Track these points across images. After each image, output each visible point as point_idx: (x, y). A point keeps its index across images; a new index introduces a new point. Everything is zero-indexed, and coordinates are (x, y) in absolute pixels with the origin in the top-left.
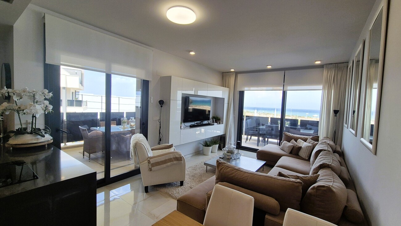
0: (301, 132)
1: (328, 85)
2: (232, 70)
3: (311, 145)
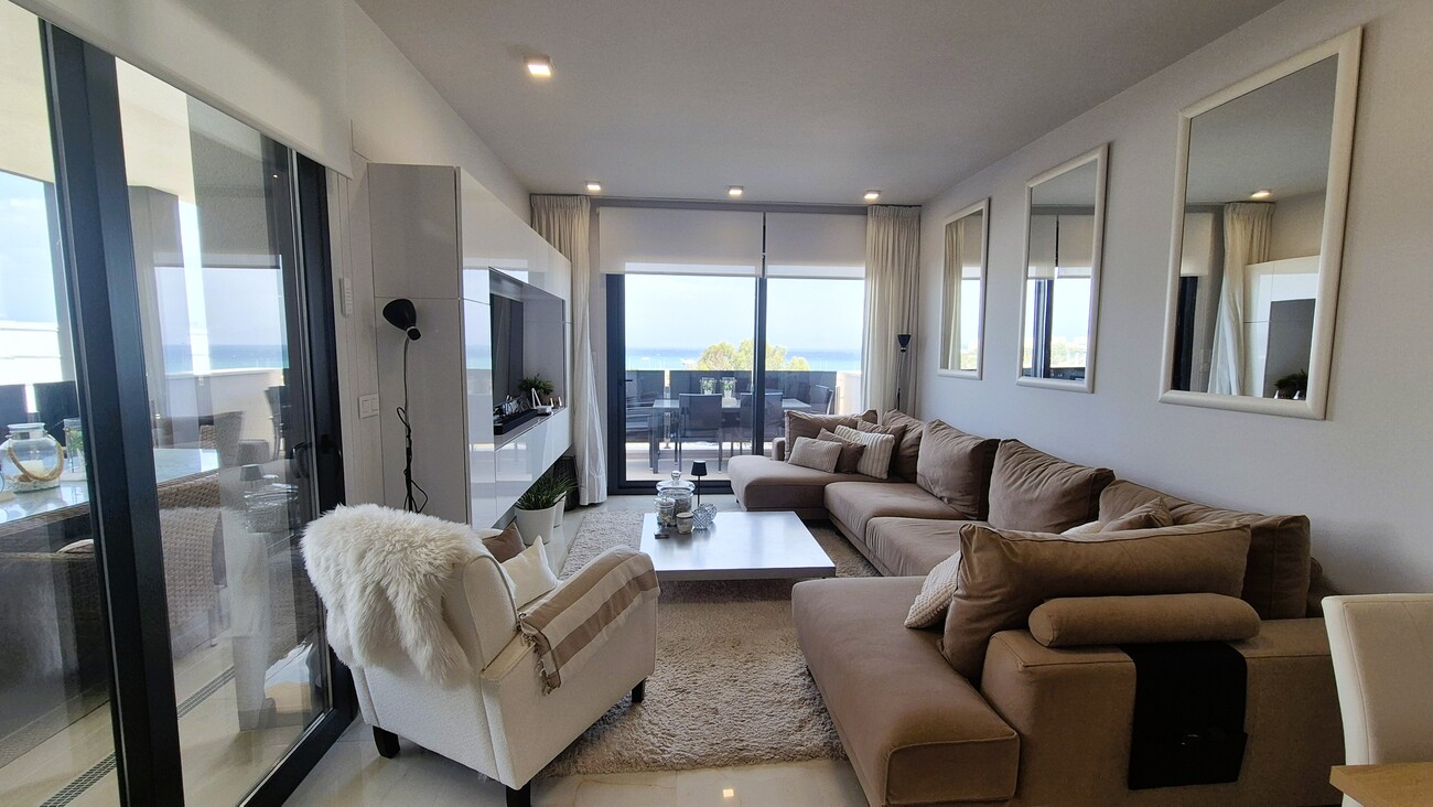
0: (783, 406)
1: (879, 270)
2: (594, 188)
3: (891, 436)
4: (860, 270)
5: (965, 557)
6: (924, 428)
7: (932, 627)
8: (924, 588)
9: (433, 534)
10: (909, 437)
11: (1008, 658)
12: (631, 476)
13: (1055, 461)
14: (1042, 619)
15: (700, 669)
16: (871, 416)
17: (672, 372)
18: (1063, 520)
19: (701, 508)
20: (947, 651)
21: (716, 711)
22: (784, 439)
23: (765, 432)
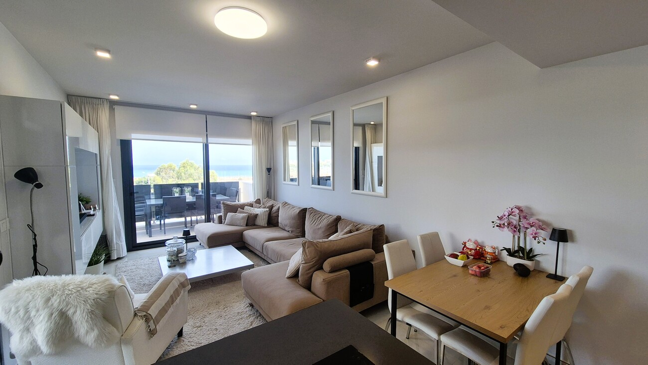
0: (217, 198)
1: (258, 141)
2: (113, 97)
3: (268, 209)
4: (250, 141)
5: (304, 250)
6: (280, 205)
7: (295, 276)
8: (290, 265)
9: (94, 281)
10: (275, 209)
11: (319, 279)
12: (140, 240)
13: (325, 214)
14: (327, 265)
15: (205, 317)
16: (258, 201)
17: (155, 186)
18: (329, 233)
19: (188, 250)
20: (300, 282)
21: (217, 329)
22: (221, 214)
23: (212, 211)
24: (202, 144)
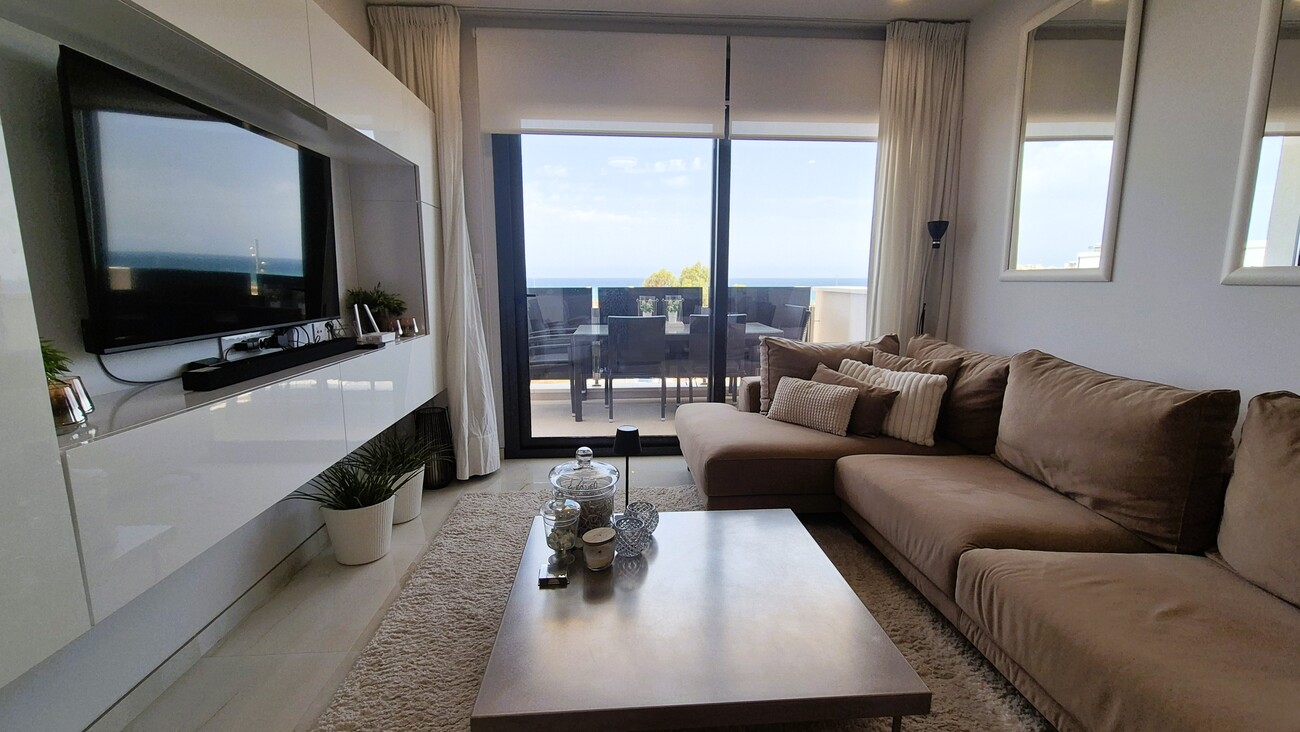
0: (747, 331)
3: (942, 377)
4: (872, 128)
6: (1004, 364)
12: (540, 429)
16: (891, 344)
17: (601, 290)
22: (757, 379)
23: (730, 365)
24: (710, 142)
